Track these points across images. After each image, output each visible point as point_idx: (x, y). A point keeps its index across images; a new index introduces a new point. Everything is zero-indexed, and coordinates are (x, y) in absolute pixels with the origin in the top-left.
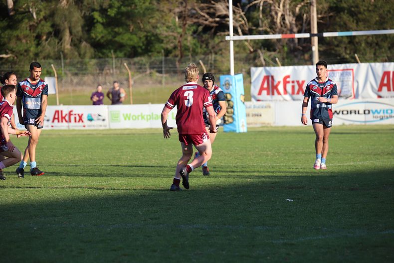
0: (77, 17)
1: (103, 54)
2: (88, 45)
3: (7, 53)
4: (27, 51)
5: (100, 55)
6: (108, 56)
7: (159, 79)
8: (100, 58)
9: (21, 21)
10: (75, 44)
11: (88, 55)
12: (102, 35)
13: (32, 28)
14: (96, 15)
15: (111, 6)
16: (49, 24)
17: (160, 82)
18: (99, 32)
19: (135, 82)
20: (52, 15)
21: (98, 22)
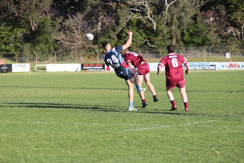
0: (179, 32)
1: (187, 45)
2: (182, 42)
3: (154, 45)
4: (161, 44)
5: (186, 46)
6: (189, 46)
7: (208, 54)
8: (186, 47)
9: (159, 34)
10: (177, 42)
11: (182, 46)
12: (187, 38)
13: (163, 36)
14: (185, 31)
15: (190, 28)
16: (169, 35)
17: (208, 55)
18: (186, 37)
19: (199, 55)
20: (170, 31)
21: (186, 34)
